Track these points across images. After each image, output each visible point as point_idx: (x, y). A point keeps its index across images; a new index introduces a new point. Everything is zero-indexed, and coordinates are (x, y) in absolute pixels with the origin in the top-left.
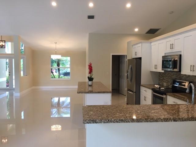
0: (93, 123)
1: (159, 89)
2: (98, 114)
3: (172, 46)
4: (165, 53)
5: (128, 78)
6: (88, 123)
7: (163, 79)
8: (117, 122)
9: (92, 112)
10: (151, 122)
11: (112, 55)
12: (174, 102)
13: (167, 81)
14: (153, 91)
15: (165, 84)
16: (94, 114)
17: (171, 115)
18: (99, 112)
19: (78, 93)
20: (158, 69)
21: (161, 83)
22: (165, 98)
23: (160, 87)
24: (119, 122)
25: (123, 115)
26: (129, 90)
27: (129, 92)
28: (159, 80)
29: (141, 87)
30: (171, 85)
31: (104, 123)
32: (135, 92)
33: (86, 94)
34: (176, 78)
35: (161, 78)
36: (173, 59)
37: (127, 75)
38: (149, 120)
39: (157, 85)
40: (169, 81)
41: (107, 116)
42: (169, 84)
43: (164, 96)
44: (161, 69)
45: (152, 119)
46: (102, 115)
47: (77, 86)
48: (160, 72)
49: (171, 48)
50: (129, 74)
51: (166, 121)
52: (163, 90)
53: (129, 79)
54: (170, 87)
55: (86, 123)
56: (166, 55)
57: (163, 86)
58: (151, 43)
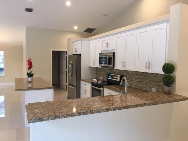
0: (40, 121)
1: (97, 82)
2: (44, 111)
3: (107, 45)
4: (102, 51)
5: (68, 73)
6: (34, 122)
7: (100, 74)
8: (65, 117)
9: (37, 111)
10: (95, 113)
11: (53, 51)
12: (110, 93)
13: (103, 76)
14: (92, 85)
15: (101, 78)
16: (40, 111)
17: (110, 105)
18: (46, 109)
19: (16, 90)
20: (96, 65)
21: (98, 77)
22: (102, 90)
23: (97, 81)
24: (67, 117)
25: (69, 110)
26: (70, 85)
27: (70, 87)
28: (96, 75)
29: (81, 81)
30: (107, 79)
31: (52, 119)
32: (76, 87)
33: (25, 91)
34: (110, 72)
35: (98, 73)
36: (108, 56)
37: (68, 70)
38: (94, 111)
39: (95, 79)
40: (105, 75)
41: (54, 113)
42: (105, 78)
43: (101, 89)
44: (99, 65)
45: (96, 110)
46: (49, 112)
47: (15, 83)
48: (97, 68)
49: (107, 46)
50: (70, 69)
51: (108, 111)
52: (100, 83)
53: (70, 74)
54: (106, 80)
55: (32, 122)
56: (102, 52)
57: (100, 80)
58: (89, 41)
